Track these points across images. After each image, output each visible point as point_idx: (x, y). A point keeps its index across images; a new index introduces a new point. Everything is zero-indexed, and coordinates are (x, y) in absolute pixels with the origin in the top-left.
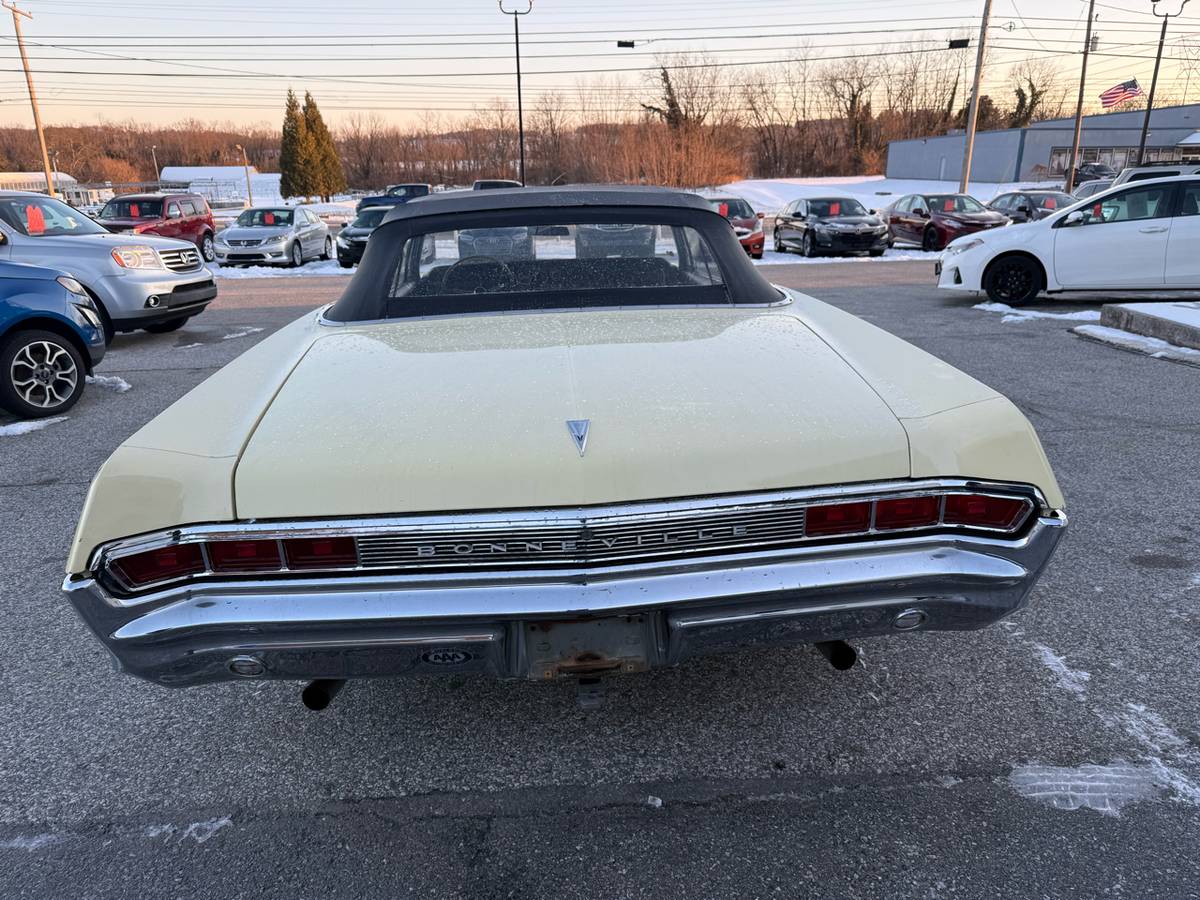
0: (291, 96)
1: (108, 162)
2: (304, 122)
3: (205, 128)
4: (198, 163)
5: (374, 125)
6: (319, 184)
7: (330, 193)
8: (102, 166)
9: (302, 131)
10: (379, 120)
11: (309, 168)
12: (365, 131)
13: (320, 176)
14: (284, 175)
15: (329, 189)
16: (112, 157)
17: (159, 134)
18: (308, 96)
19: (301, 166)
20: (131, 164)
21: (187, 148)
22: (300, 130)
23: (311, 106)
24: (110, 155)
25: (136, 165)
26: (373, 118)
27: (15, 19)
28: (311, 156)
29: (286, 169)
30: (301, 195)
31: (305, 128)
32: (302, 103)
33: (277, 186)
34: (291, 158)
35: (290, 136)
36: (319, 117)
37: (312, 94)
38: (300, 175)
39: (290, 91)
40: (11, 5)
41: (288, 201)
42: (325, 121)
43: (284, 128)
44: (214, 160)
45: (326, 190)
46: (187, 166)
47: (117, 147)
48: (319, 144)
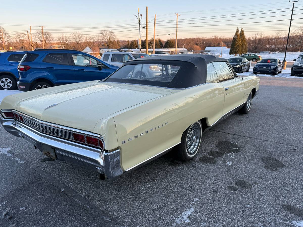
0: (237, 29)
1: (195, 46)
2: (240, 35)
3: (219, 38)
4: (214, 46)
5: (261, 36)
6: (240, 51)
7: (242, 53)
8: (194, 47)
9: (238, 38)
10: (263, 34)
11: (238, 47)
12: (258, 37)
13: (240, 49)
14: (231, 49)
15: (242, 52)
16: (197, 45)
17: (208, 39)
18: (242, 29)
19: (236, 47)
20: (200, 46)
21: (213, 43)
22: (238, 37)
23: (242, 31)
24: (197, 44)
25: (201, 47)
26: (262, 34)
27: (177, 16)
28: (239, 44)
29: (231, 47)
30: (234, 54)
31: (239, 37)
32: (240, 31)
33: (229, 51)
34: (234, 45)
35: (235, 39)
36: (244, 34)
37: (243, 28)
38: (235, 49)
39: (238, 28)
40: (177, 14)
41: (231, 55)
42: (245, 35)
43: (234, 37)
44: (218, 45)
45: (241, 53)
46: (212, 46)
47: (198, 43)
48: (242, 41)
